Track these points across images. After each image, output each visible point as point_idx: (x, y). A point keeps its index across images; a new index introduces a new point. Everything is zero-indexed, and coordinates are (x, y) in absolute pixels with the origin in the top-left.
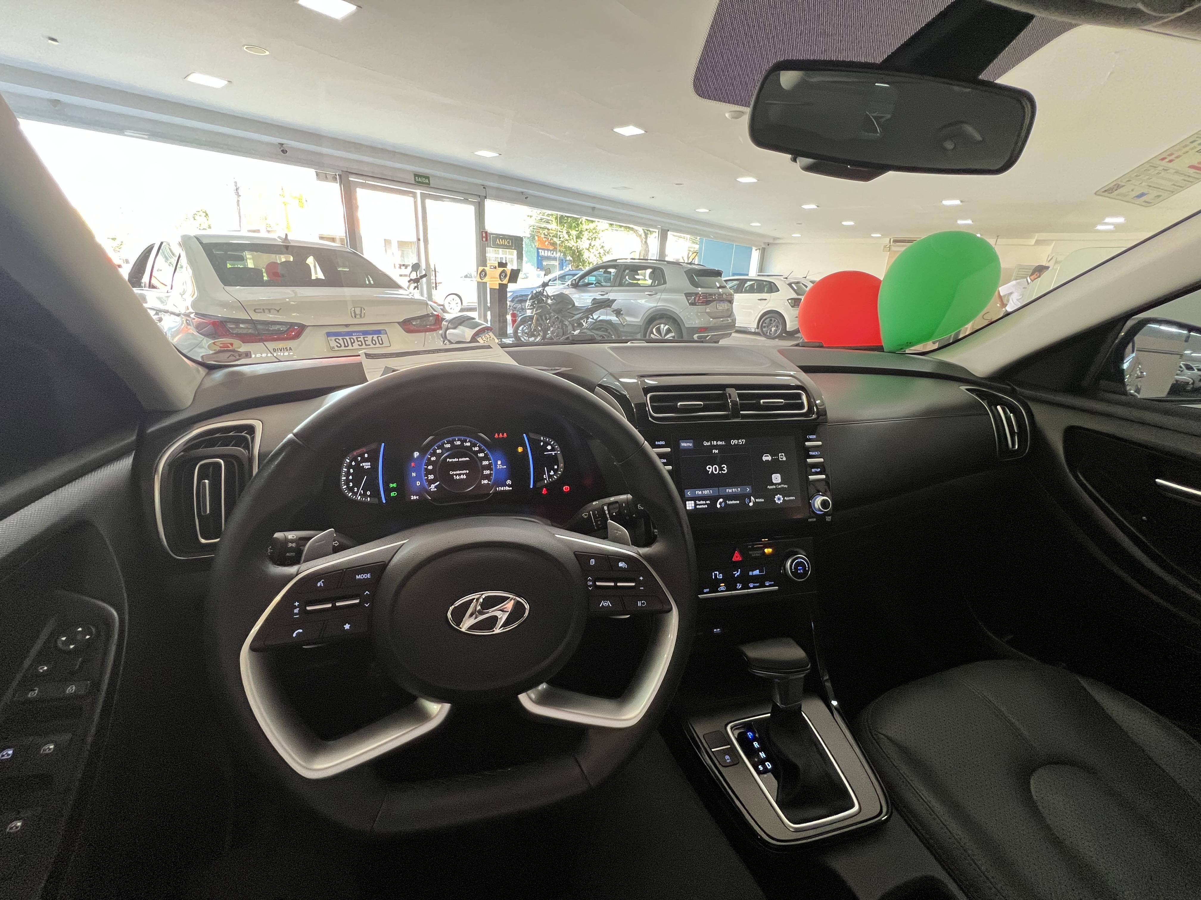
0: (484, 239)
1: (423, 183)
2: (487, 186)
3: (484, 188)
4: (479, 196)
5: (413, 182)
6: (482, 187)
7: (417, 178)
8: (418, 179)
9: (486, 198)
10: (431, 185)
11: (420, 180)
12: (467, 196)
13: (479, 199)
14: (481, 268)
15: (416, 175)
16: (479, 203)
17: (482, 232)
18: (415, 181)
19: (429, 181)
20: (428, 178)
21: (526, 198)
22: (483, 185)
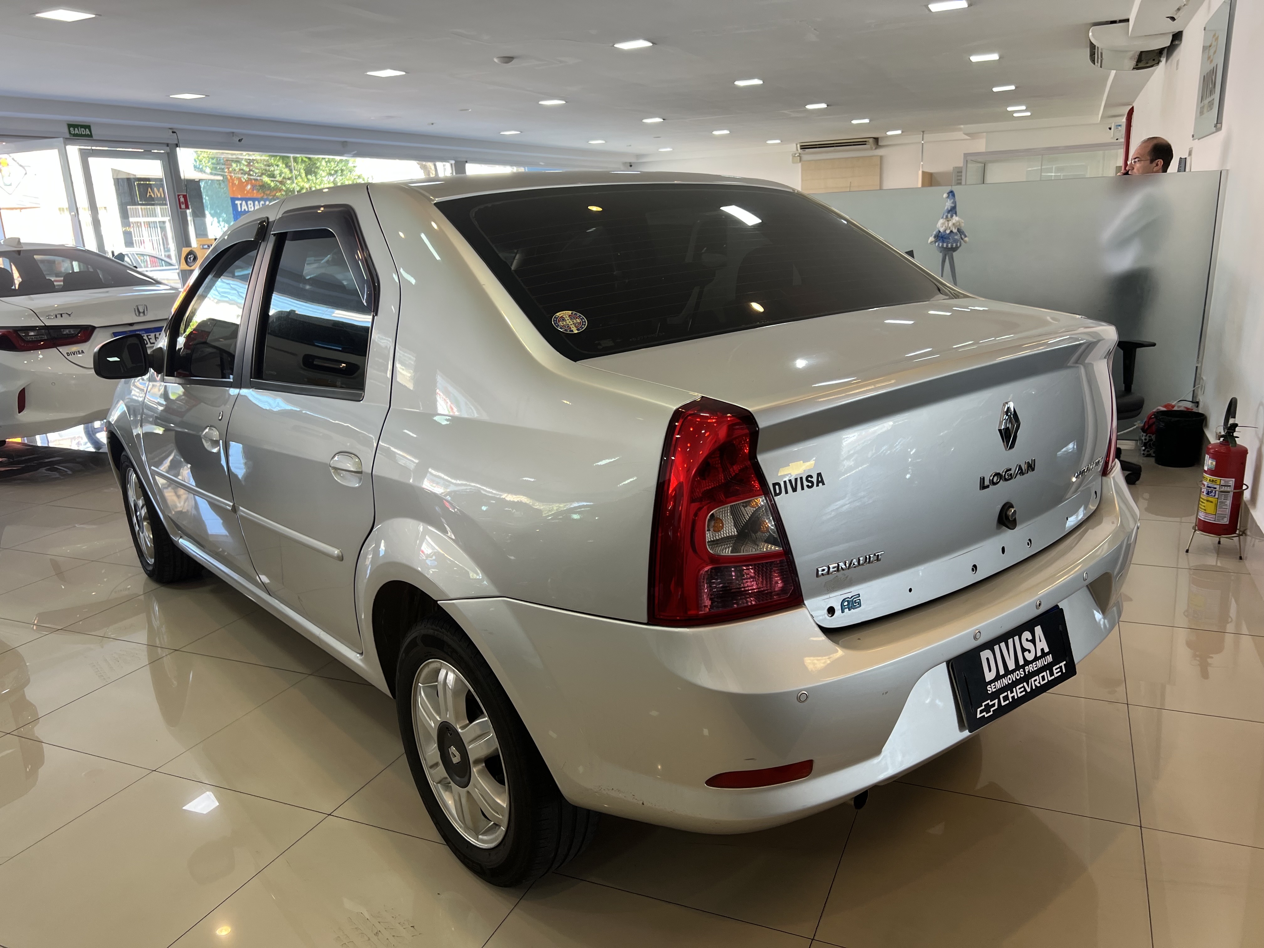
0: (183, 206)
1: (81, 135)
2: (176, 129)
3: (173, 132)
4: (168, 145)
5: (68, 136)
6: (171, 131)
7: (72, 129)
8: (74, 130)
9: (177, 146)
10: (94, 137)
11: (77, 132)
12: (148, 147)
13: (168, 149)
14: (185, 251)
15: (70, 126)
16: (168, 154)
17: (179, 196)
18: (70, 133)
19: (90, 131)
20: (88, 127)
21: (240, 141)
22: (170, 129)
